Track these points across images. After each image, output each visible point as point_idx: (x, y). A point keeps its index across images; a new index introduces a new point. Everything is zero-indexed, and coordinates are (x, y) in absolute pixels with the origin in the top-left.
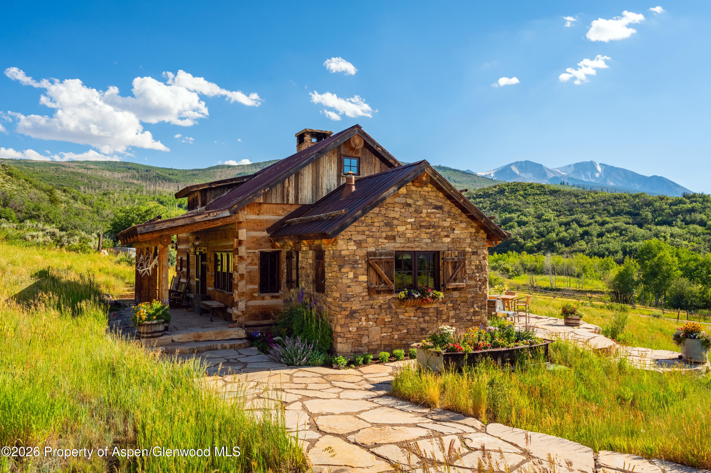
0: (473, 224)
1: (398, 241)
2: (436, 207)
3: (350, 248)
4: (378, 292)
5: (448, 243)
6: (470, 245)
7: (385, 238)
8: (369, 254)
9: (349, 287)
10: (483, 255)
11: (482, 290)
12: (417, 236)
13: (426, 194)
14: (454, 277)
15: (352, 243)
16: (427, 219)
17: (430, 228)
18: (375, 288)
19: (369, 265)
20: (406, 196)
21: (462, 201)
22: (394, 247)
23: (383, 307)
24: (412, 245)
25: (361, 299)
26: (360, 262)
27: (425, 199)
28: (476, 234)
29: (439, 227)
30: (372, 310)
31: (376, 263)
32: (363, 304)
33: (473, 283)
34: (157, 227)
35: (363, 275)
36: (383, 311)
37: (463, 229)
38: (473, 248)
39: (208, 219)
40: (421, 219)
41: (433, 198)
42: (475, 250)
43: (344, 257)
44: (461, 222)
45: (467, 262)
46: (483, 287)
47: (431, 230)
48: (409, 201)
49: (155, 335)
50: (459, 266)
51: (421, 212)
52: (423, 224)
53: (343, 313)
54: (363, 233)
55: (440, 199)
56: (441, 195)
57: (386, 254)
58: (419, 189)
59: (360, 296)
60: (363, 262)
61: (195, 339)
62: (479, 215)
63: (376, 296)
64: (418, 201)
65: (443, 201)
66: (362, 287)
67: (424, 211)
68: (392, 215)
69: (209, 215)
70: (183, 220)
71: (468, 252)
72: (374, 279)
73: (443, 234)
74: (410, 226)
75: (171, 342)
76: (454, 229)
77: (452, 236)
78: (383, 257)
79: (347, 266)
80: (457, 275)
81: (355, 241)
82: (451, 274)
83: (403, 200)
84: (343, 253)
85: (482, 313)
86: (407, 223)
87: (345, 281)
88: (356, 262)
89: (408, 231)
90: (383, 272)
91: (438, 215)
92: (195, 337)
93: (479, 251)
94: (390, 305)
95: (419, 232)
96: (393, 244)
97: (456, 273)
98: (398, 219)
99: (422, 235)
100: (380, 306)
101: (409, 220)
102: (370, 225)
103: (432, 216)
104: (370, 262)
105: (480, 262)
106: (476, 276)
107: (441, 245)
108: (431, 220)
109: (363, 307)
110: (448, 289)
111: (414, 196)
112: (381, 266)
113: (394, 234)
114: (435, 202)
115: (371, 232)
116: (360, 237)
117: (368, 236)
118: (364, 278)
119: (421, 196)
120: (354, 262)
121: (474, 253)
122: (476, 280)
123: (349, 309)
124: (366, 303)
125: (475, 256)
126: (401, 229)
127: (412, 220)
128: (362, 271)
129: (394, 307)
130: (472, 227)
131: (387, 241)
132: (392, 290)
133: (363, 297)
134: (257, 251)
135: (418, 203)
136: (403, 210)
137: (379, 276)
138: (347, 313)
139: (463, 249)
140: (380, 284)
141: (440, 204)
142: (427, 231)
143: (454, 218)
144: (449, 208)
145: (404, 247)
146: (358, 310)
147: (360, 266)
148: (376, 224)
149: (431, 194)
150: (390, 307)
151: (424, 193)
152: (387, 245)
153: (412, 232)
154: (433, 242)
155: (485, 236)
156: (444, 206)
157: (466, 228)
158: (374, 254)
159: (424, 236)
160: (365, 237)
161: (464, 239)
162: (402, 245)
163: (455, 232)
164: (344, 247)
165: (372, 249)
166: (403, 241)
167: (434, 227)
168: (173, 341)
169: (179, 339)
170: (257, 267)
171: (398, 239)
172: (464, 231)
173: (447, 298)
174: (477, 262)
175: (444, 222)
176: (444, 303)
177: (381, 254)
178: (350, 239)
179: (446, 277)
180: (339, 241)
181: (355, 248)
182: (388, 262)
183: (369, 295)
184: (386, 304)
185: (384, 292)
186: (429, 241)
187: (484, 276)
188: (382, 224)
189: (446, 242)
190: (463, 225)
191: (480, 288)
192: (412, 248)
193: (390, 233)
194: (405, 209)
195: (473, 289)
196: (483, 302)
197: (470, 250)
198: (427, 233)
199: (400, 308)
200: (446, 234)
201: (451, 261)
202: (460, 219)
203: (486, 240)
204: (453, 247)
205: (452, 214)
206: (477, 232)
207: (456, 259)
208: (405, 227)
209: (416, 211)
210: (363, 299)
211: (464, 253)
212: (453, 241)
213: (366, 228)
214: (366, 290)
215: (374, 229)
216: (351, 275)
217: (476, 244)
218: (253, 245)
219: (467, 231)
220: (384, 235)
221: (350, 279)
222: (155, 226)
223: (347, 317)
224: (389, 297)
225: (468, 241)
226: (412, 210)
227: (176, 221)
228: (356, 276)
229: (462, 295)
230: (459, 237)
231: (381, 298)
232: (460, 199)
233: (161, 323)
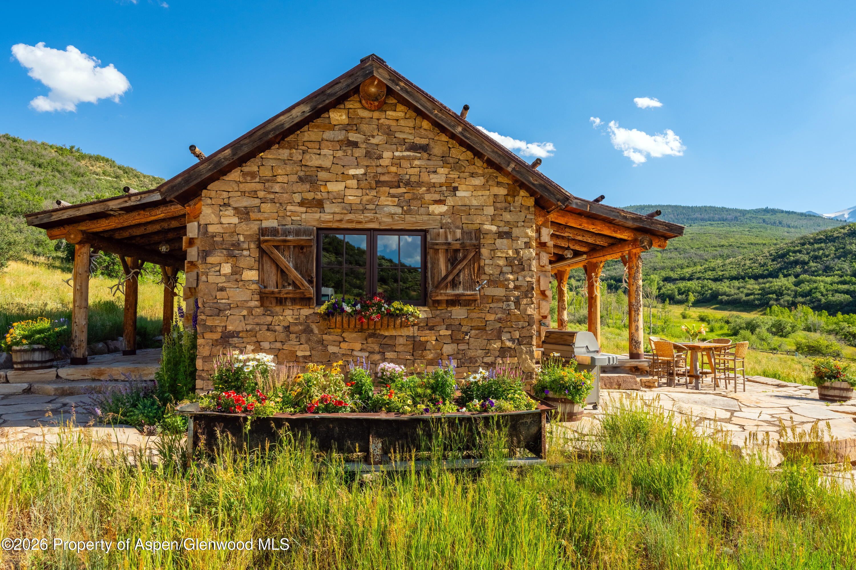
0: (500, 179)
1: (327, 210)
2: (414, 148)
3: (224, 220)
4: (280, 301)
5: (442, 215)
6: (493, 220)
7: (301, 204)
8: (263, 231)
9: (222, 289)
10: (526, 240)
11: (522, 307)
12: (370, 202)
13: (393, 123)
14: (450, 278)
15: (230, 212)
16: (393, 169)
17: (399, 187)
18: (273, 293)
19: (262, 252)
20: (346, 128)
21: (460, 129)
22: (319, 220)
23: (292, 329)
24: (361, 217)
25: (245, 312)
26: (246, 246)
27: (389, 132)
28: (509, 199)
29: (420, 184)
30: (268, 333)
31: (277, 247)
32: (250, 321)
33: (500, 292)
34: (54, 217)
35: (251, 269)
36: (293, 336)
37: (476, 188)
38: (502, 224)
39: (127, 204)
40: (380, 170)
41: (407, 130)
42: (506, 229)
43: (213, 237)
44: (472, 175)
45: (485, 252)
46: (525, 301)
47: (402, 190)
48: (353, 137)
49: (26, 366)
50: (465, 257)
51: (380, 157)
52: (383, 178)
53: (208, 335)
54: (254, 194)
55: (423, 132)
56: (426, 124)
57: (298, 233)
58: (376, 115)
59: (243, 308)
60: (252, 246)
61: (93, 377)
62: (500, 156)
63: (278, 309)
64: (373, 137)
65: (431, 135)
66: (249, 292)
67: (387, 155)
68: (314, 161)
69: (130, 199)
70: (91, 206)
71: (488, 233)
72: (272, 277)
73: (428, 197)
74: (355, 182)
75: (55, 378)
76: (456, 189)
77: (450, 201)
78: (290, 238)
79: (218, 253)
80: (458, 275)
81: (235, 209)
82: (444, 273)
83: (341, 136)
84: (211, 229)
85: (521, 352)
86: (345, 177)
87: (212, 279)
88: (237, 245)
89: (348, 192)
90: (291, 265)
91: (417, 162)
92: (94, 374)
93: (516, 232)
94: (308, 326)
95: (374, 193)
96: (317, 216)
97: (456, 271)
98: (328, 170)
99: (383, 198)
100: (287, 328)
101: (352, 172)
102: (268, 181)
103: (405, 164)
104: (263, 246)
105: (517, 252)
106: (508, 280)
107: (426, 218)
108: (401, 171)
109: (249, 327)
110: (438, 302)
111: (364, 127)
112: (286, 253)
113: (319, 196)
114: (411, 137)
115: (270, 193)
116: (245, 202)
117: (264, 201)
118: (252, 275)
119: (379, 127)
120: (233, 245)
121: (501, 235)
122: (507, 288)
123: (219, 329)
124: (257, 320)
125: (505, 241)
126: (335, 187)
127: (360, 171)
128: (251, 261)
129: (316, 331)
130: (499, 184)
131: (303, 209)
132: (310, 299)
133: (250, 310)
135: (373, 141)
136: (340, 154)
137: (282, 272)
138: (216, 336)
139: (477, 226)
140: (284, 287)
141: (424, 142)
142: (393, 191)
143: (456, 166)
144: (446, 149)
145: (340, 221)
146: (238, 333)
147: (246, 253)
148: (280, 179)
149: (402, 122)
150: (308, 331)
151: (387, 122)
152: (303, 216)
153: (359, 192)
154: (408, 212)
155: (531, 202)
156: (432, 144)
157: (483, 187)
158: (274, 232)
159: (384, 200)
160: (257, 202)
161: (481, 208)
162: (338, 217)
163: (458, 193)
164: (213, 219)
165: (272, 223)
166: (337, 210)
167: (408, 184)
168: (58, 376)
169: (68, 375)
171: (328, 207)
172: (480, 193)
173: (438, 319)
174: (510, 252)
175: (432, 176)
176: (431, 328)
177: (287, 232)
178: (226, 205)
179: (433, 278)
180: (203, 208)
181: (235, 220)
182: (302, 248)
183: (262, 306)
184: (301, 324)
185: (294, 301)
186: (399, 210)
187: (528, 279)
188: (294, 178)
189: (437, 212)
190: (478, 181)
191: (517, 303)
192: (360, 222)
193: (310, 196)
194: (345, 151)
195: (500, 305)
196: (525, 331)
197: (494, 228)
198: (393, 196)
199: (330, 334)
200: (437, 197)
201: (445, 247)
202: (471, 169)
203: (532, 209)
204: (453, 222)
205: (451, 160)
206: (512, 194)
207: (457, 246)
208: (343, 184)
209: (368, 155)
210: (250, 313)
211: (479, 233)
212: (454, 211)
213: (260, 186)
214: (257, 297)
215: (277, 188)
216: (227, 269)
217: (507, 216)
219: (487, 193)
220: (297, 198)
221: (225, 275)
222: (52, 216)
223: (215, 343)
224: (306, 311)
225: (490, 211)
226: (359, 152)
227: (81, 208)
228: (237, 271)
229: (474, 315)
230: (468, 203)
231: (288, 312)
232: (454, 127)
233: (38, 350)
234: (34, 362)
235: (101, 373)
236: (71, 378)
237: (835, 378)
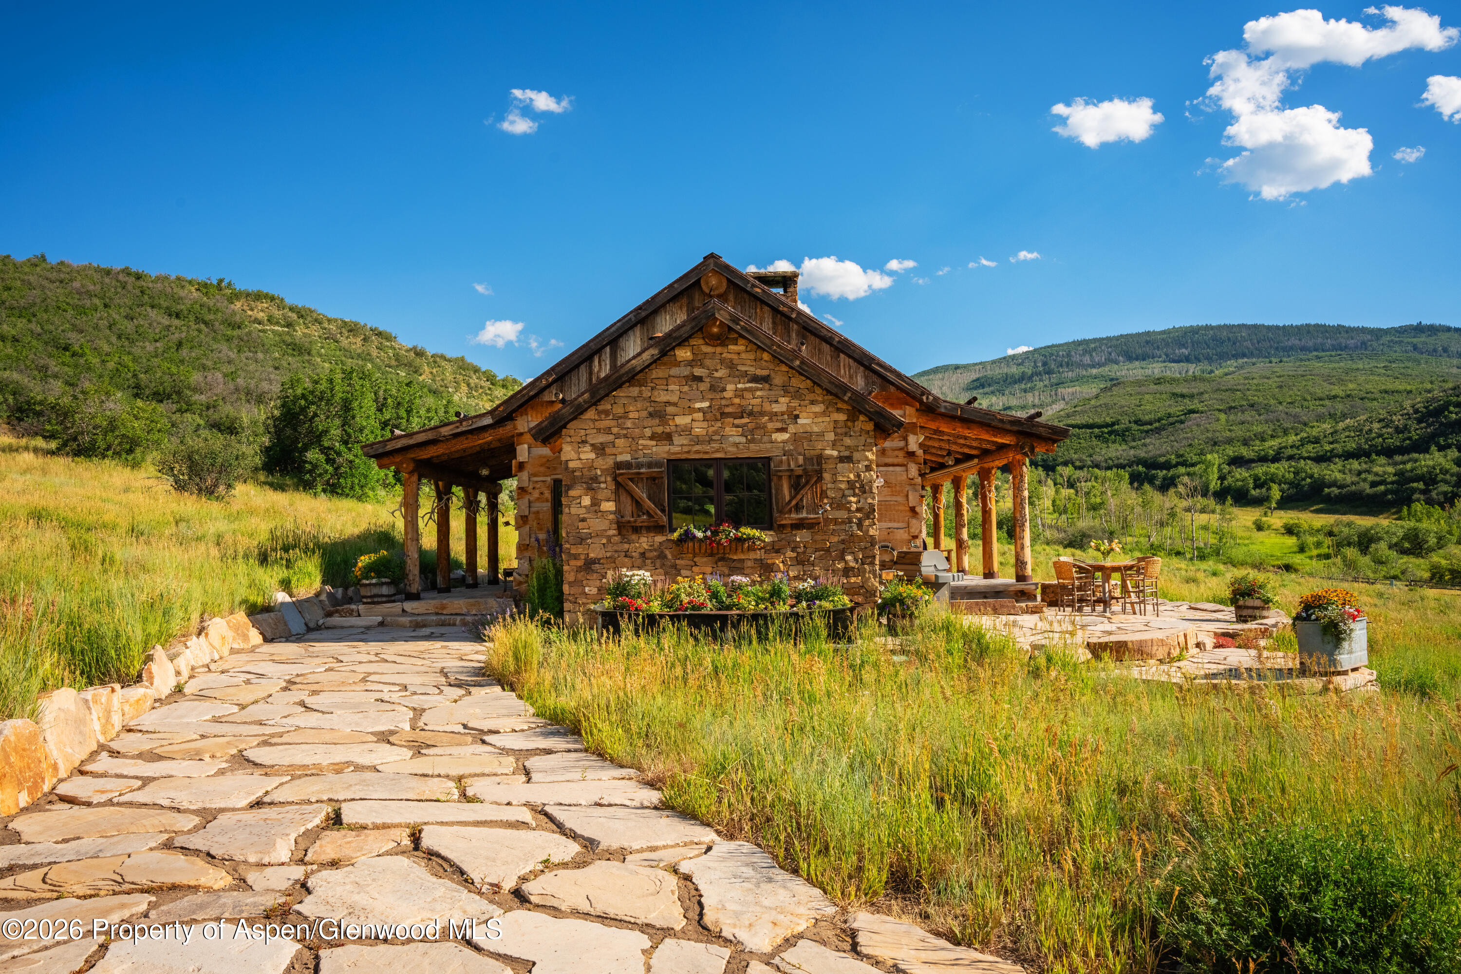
0: (840, 405)
1: (675, 442)
2: (755, 379)
3: (583, 456)
4: (636, 530)
5: (783, 442)
6: (834, 445)
7: (651, 438)
8: (619, 465)
9: (583, 520)
10: (866, 463)
11: (864, 528)
12: (716, 433)
13: (735, 357)
14: (794, 503)
15: (588, 448)
16: (737, 401)
17: (742, 417)
18: (629, 522)
19: (618, 485)
20: (691, 364)
21: (798, 363)
22: (668, 452)
23: (647, 555)
24: (707, 448)
25: (604, 541)
26: (603, 479)
27: (731, 366)
28: (849, 424)
29: (762, 414)
30: (626, 560)
31: (631, 480)
32: (610, 549)
33: (842, 514)
34: (388, 447)
35: (608, 500)
36: (648, 562)
37: (816, 415)
38: (842, 449)
39: (459, 430)
40: (724, 402)
41: (749, 362)
42: (847, 453)
43: (574, 471)
44: (813, 403)
45: (827, 476)
46: (867, 523)
47: (745, 420)
48: (698, 372)
49: (376, 600)
50: (807, 483)
51: (724, 390)
52: (727, 410)
53: (573, 563)
54: (608, 431)
55: (764, 363)
56: (766, 356)
57: (650, 465)
58: (719, 349)
59: (602, 536)
60: (609, 479)
61: (437, 610)
62: (836, 386)
63: (634, 537)
64: (717, 371)
65: (772, 366)
66: (607, 522)
67: (730, 387)
68: (663, 397)
69: (462, 425)
70: (424, 434)
71: (830, 457)
72: (628, 508)
73: (770, 426)
74: (701, 414)
75: (402, 611)
76: (797, 417)
77: (792, 429)
78: (643, 470)
79: (578, 486)
80: (801, 500)
81: (592, 445)
82: (787, 498)
83: (686, 371)
84: (571, 465)
85: (865, 571)
86: (692, 410)
87: (574, 511)
88: (595, 479)
89: (695, 424)
90: (645, 496)
91: (759, 393)
93: (856, 456)
94: (662, 552)
95: (719, 424)
96: (667, 448)
97: (799, 497)
98: (675, 404)
99: (727, 429)
100: (643, 555)
101: (698, 405)
102: (620, 418)
103: (748, 395)
104: (619, 479)
105: (859, 476)
106: (850, 502)
107: (769, 446)
108: (744, 403)
109: (608, 555)
110: (783, 526)
111: (708, 362)
112: (640, 485)
113: (668, 430)
114: (752, 369)
115: (623, 429)
116: (601, 439)
117: (617, 436)
118: (609, 506)
119: (722, 361)
120: (591, 479)
121: (842, 459)
122: (849, 510)
123: (583, 557)
124: (615, 548)
125: (846, 465)
126: (682, 420)
127: (706, 404)
128: (608, 493)
129: (670, 557)
130: (838, 410)
131: (654, 443)
132: (663, 527)
133: (609, 538)
134: (549, 479)
135: (717, 375)
136: (686, 388)
137: (637, 503)
138: (580, 563)
139: (817, 452)
140: (639, 516)
141: (765, 373)
142: (737, 422)
143: (797, 395)
144: (786, 379)
145: (688, 452)
146: (599, 559)
147: (603, 486)
148: (631, 415)
149: (743, 356)
150: (662, 556)
151: (729, 356)
152: (654, 449)
153: (705, 424)
154: (753, 441)
155: (870, 426)
156: (773, 375)
157: (824, 414)
158: (627, 465)
159: (729, 430)
160: (611, 437)
161: (821, 434)
162: (686, 449)
163: (799, 421)
164: (573, 455)
165: (626, 457)
166: (685, 442)
167: (751, 414)
169: (411, 609)
170: (549, 504)
171: (677, 440)
172: (820, 420)
173: (783, 543)
174: (852, 476)
175: (774, 405)
176: (778, 551)
177: (639, 466)
178: (584, 442)
179: (777, 503)
180: (564, 446)
181: (592, 456)
182: (654, 479)
183: (619, 534)
184: (655, 550)
185: (649, 529)
186: (743, 440)
187: (870, 501)
188: (644, 414)
189: (779, 440)
190: (819, 408)
191: (860, 525)
192: (707, 453)
193: (660, 430)
194: (690, 386)
195: (843, 527)
196: (867, 551)
197: (835, 453)
198: (737, 426)
199: (682, 558)
200: (779, 425)
201: (788, 473)
202: (811, 396)
203: (872, 433)
204: (795, 449)
205: (792, 389)
206: (852, 417)
207: (799, 471)
208: (690, 417)
209: (712, 388)
210: (609, 541)
211: (820, 458)
212: (796, 438)
213: (614, 423)
214: (615, 526)
215: (629, 424)
216: (586, 501)
217: (848, 441)
218: (542, 469)
219: (828, 419)
220: (648, 432)
221: (585, 507)
222: (386, 446)
223: (579, 569)
224: (659, 539)
225: (831, 436)
226: (703, 386)
227: (415, 437)
228: (595, 503)
229: (818, 537)
230: (809, 429)
231: (643, 539)
232: (792, 361)
233: (385, 583)
234: (382, 596)
235: (443, 607)
236: (416, 612)
237: (1249, 595)
